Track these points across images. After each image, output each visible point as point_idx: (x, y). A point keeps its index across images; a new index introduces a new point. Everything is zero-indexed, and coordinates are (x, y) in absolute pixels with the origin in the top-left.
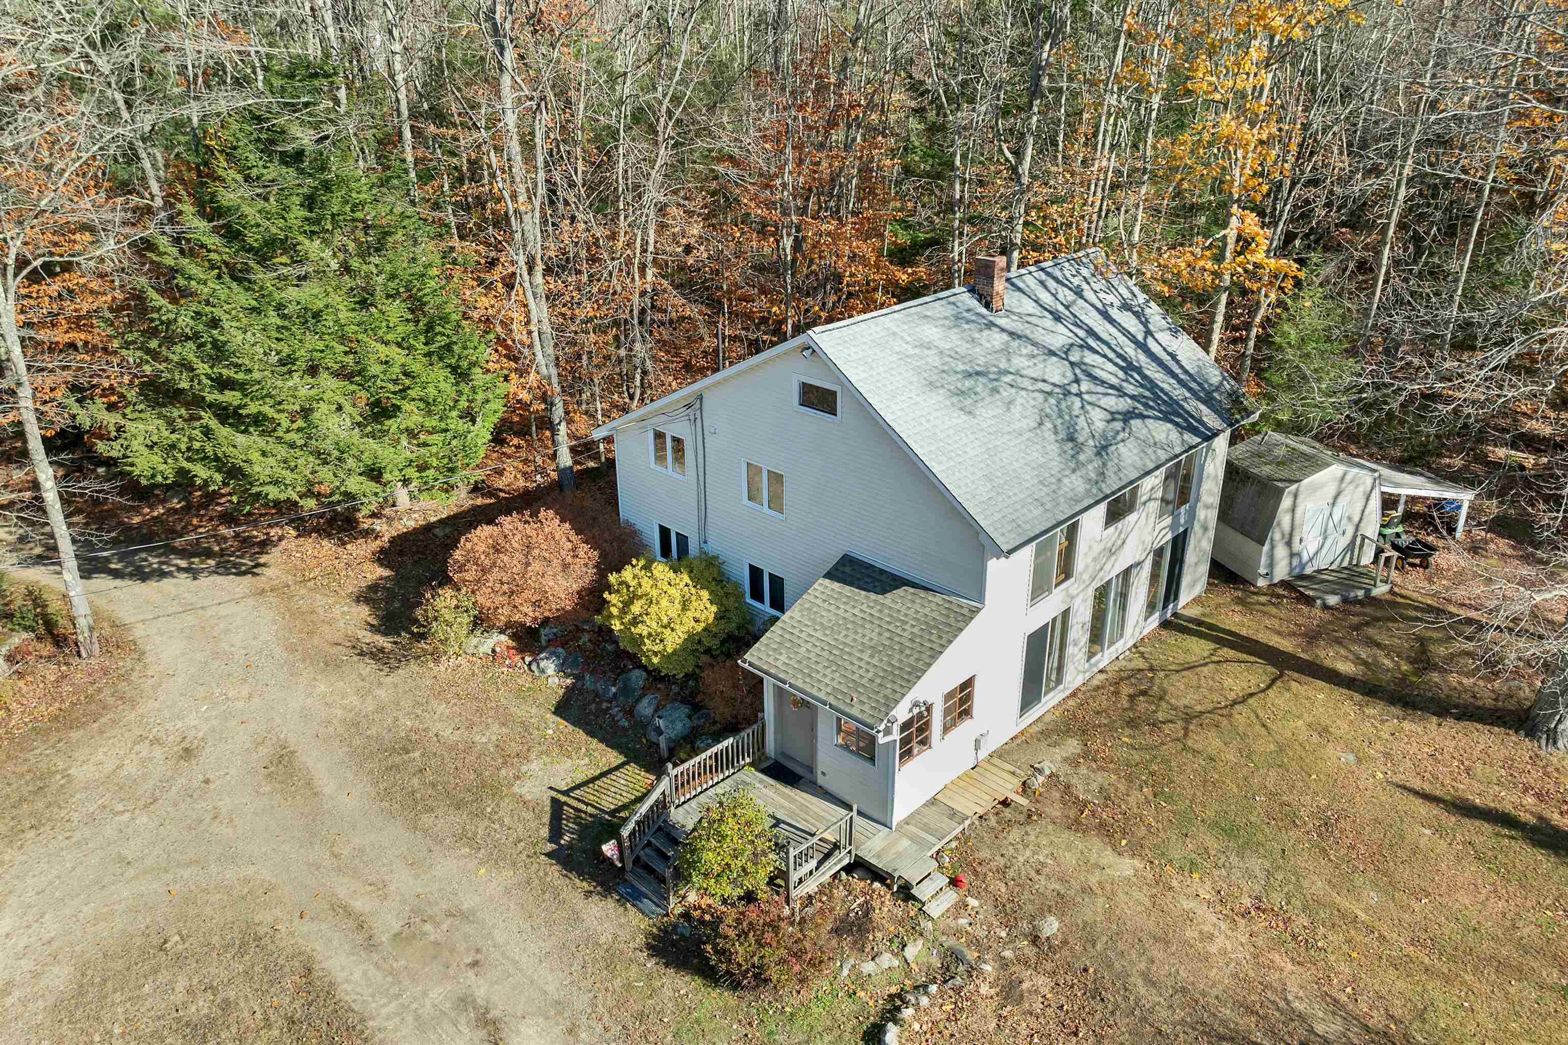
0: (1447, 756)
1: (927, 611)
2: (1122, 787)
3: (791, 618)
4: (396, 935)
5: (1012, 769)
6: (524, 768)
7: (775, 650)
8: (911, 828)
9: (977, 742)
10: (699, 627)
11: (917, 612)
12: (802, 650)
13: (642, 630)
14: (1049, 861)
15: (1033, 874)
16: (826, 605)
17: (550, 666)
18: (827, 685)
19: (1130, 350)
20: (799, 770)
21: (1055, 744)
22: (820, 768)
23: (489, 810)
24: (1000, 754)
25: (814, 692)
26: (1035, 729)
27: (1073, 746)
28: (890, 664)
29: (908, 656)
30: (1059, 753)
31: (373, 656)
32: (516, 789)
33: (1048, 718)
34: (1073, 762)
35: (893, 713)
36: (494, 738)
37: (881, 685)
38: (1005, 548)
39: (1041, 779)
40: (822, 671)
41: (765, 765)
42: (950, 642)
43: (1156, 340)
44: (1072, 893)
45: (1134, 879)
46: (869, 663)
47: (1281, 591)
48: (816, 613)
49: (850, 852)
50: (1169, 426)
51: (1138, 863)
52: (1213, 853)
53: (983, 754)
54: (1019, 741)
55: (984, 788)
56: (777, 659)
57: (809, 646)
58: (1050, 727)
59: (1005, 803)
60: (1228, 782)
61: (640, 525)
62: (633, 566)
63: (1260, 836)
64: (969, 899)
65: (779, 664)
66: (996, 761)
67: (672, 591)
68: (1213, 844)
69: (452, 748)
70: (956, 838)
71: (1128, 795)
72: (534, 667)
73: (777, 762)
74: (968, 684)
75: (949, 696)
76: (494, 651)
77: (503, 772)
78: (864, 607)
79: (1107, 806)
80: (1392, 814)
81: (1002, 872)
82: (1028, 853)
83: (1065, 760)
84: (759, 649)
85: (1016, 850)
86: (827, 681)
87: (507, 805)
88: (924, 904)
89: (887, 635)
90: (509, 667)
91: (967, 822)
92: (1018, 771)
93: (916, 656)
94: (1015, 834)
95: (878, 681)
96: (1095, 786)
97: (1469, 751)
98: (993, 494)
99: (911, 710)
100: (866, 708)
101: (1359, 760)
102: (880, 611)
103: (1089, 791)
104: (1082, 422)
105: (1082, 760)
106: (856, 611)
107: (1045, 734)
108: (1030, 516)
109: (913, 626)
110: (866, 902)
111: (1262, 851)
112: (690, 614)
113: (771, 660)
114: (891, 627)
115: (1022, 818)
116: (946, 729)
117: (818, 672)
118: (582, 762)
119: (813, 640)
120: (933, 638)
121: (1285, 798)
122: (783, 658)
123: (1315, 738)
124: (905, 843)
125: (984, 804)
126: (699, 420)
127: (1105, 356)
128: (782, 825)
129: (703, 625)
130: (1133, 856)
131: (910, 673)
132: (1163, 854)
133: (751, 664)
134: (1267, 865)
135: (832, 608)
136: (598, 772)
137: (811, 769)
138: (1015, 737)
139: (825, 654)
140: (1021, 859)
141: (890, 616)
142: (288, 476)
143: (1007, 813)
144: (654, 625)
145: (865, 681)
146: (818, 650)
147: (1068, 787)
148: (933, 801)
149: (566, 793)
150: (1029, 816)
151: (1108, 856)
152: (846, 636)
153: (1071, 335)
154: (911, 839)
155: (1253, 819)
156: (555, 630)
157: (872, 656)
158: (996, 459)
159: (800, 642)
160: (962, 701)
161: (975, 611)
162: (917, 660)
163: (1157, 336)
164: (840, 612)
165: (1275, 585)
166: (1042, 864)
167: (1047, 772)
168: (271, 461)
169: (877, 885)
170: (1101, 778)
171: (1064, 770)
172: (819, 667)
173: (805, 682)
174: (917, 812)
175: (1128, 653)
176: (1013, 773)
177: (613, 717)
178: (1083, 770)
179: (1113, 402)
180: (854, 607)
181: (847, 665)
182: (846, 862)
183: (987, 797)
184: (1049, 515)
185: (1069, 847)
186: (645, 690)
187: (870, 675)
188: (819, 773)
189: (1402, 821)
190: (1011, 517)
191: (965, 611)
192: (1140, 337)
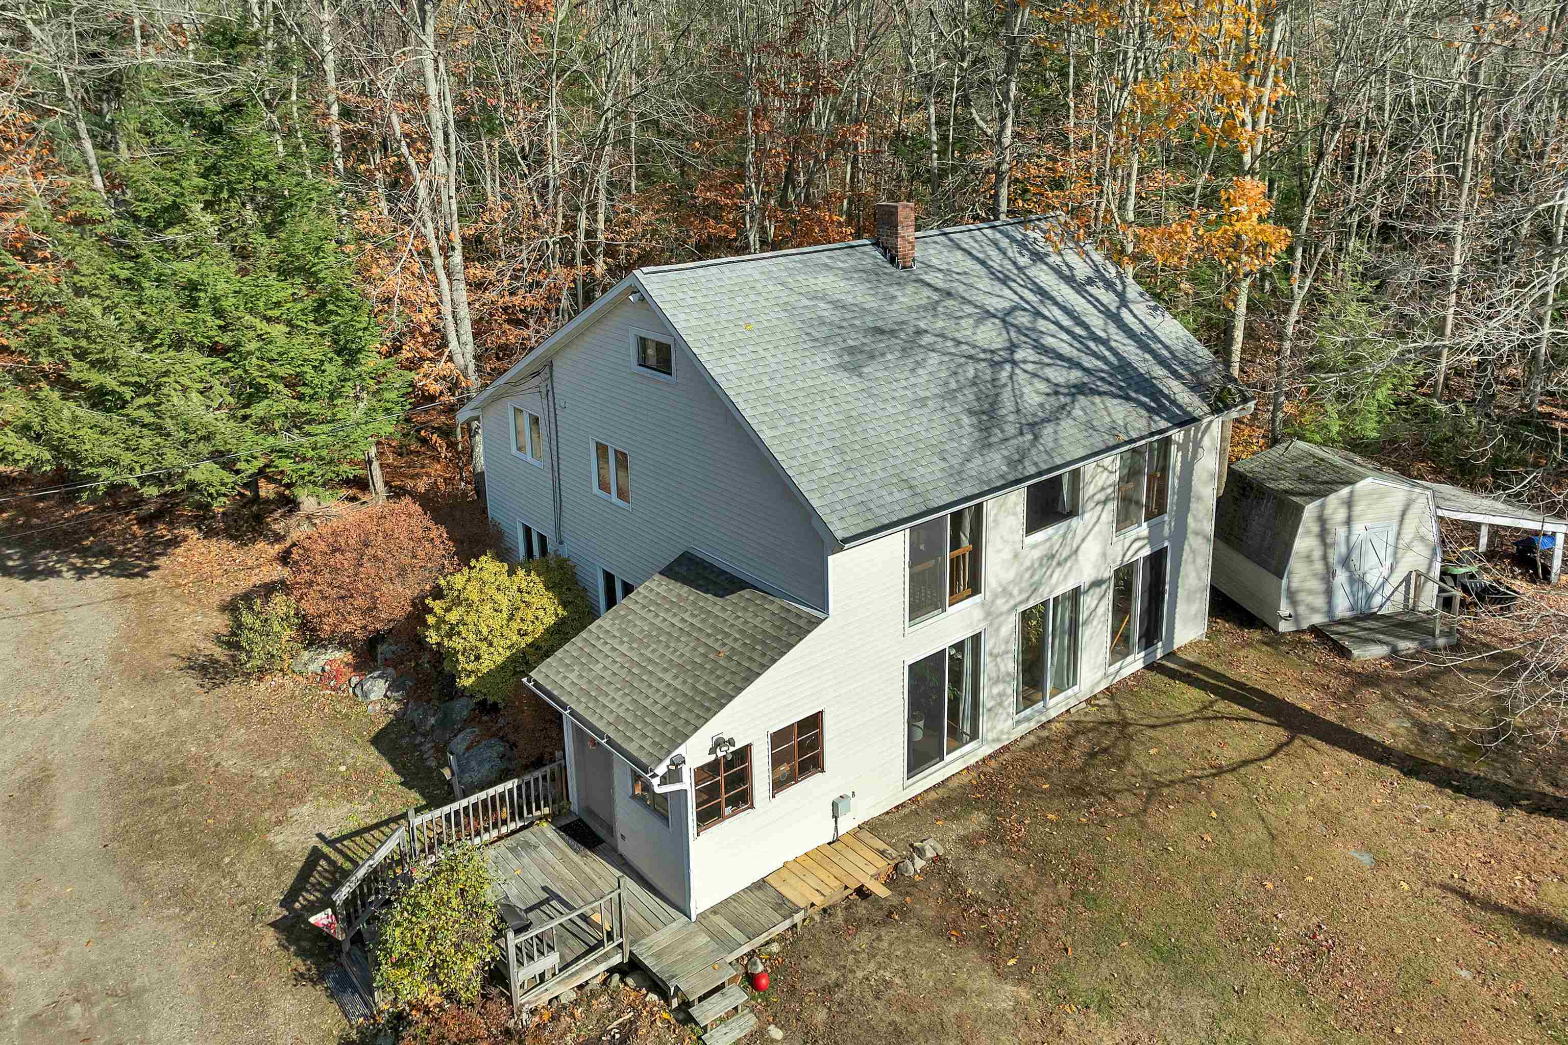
0: (1507, 865)
1: (757, 621)
2: (1029, 882)
3: (600, 626)
4: (36, 1016)
5: (881, 846)
6: (293, 811)
7: (567, 665)
8: (719, 920)
9: (834, 805)
10: (523, 643)
11: (746, 622)
12: (598, 668)
13: (457, 643)
14: (897, 980)
15: (869, 996)
16: (643, 613)
17: (378, 688)
18: (612, 712)
19: (1096, 321)
20: (602, 833)
21: (956, 817)
22: (619, 829)
23: (227, 860)
24: (872, 827)
25: (593, 720)
26: (933, 795)
27: (978, 820)
28: (694, 688)
29: (718, 677)
30: (957, 829)
31: (203, 669)
32: (271, 837)
33: (953, 784)
34: (970, 843)
35: (681, 750)
36: (277, 773)
37: (674, 714)
38: (839, 535)
39: (920, 863)
40: (612, 694)
41: (564, 822)
42: (774, 661)
43: (1131, 311)
44: (914, 1029)
45: (1010, 1016)
46: (669, 685)
47: (1308, 637)
48: (630, 621)
49: (620, 946)
50: (1128, 406)
51: (1024, 993)
52: (1138, 984)
53: (847, 824)
54: (907, 811)
55: (836, 871)
56: (565, 678)
57: (607, 662)
58: (954, 795)
59: (862, 892)
60: (1180, 883)
61: (505, 524)
62: (471, 568)
63: (1212, 965)
64: (772, 1027)
65: (566, 684)
66: (865, 835)
67: (499, 597)
68: (1139, 970)
69: (224, 782)
70: (781, 938)
71: (1034, 893)
72: (358, 691)
73: (580, 820)
74: (814, 722)
75: (778, 738)
76: (323, 670)
77: (267, 815)
78: (686, 616)
79: (1002, 907)
80: (1416, 945)
81: (828, 990)
82: (872, 966)
83: (962, 839)
84: (550, 665)
85: (857, 961)
86: (613, 706)
87: (251, 855)
88: (705, 1029)
89: (702, 650)
90: (332, 689)
91: (798, 918)
92: (890, 850)
93: (728, 678)
94: (862, 940)
95: (672, 709)
96: (992, 877)
97: (1539, 859)
98: (842, 469)
99: (712, 751)
100: (646, 744)
101: (1378, 864)
102: (703, 621)
103: (982, 884)
104: (1006, 395)
105: (984, 841)
106: (675, 621)
107: (944, 803)
108: (888, 499)
109: (736, 640)
110: (631, 1022)
111: (1209, 987)
112: (515, 625)
113: (558, 679)
114: (710, 642)
115: (879, 916)
116: (778, 785)
117: (607, 695)
118: (362, 808)
119: (614, 655)
120: (755, 656)
121: (1259, 911)
122: (572, 676)
123: (1319, 829)
124: (703, 939)
125: (827, 892)
126: (550, 393)
127: (1056, 323)
128: (554, 903)
129: (529, 640)
130: (1020, 981)
131: (713, 700)
132: (1064, 980)
133: (536, 685)
134: (1214, 1007)
135: (650, 616)
136: (375, 821)
137: (611, 830)
138: (902, 805)
139: (623, 673)
140: (860, 974)
141: (713, 626)
142: (127, 458)
143: (862, 909)
144: (471, 637)
145: (656, 709)
146: (615, 668)
147: (955, 876)
148: (761, 885)
149: (331, 843)
150: (890, 915)
151: (984, 979)
152: (654, 651)
153: (1016, 298)
154: (712, 936)
155: (1206, 938)
156: (394, 648)
157: (676, 677)
158: (858, 429)
159: (600, 657)
160: (803, 747)
161: (815, 623)
162: (728, 683)
163: (1132, 306)
164: (657, 621)
165: (1303, 631)
166: (888, 984)
167: (930, 854)
168: (108, 440)
169: (653, 997)
170: (1002, 868)
171: (954, 851)
172: (610, 690)
173: (587, 707)
174: (735, 898)
175: (1083, 705)
176: (882, 853)
177: (422, 753)
178: (982, 855)
179: (1060, 375)
180: (675, 615)
181: (643, 687)
182: (616, 960)
183: (835, 883)
184: (919, 500)
185: (931, 962)
186: (467, 723)
187: (664, 702)
188: (619, 835)
189: (1427, 954)
190: (859, 499)
191: (802, 623)
192: (1113, 308)
